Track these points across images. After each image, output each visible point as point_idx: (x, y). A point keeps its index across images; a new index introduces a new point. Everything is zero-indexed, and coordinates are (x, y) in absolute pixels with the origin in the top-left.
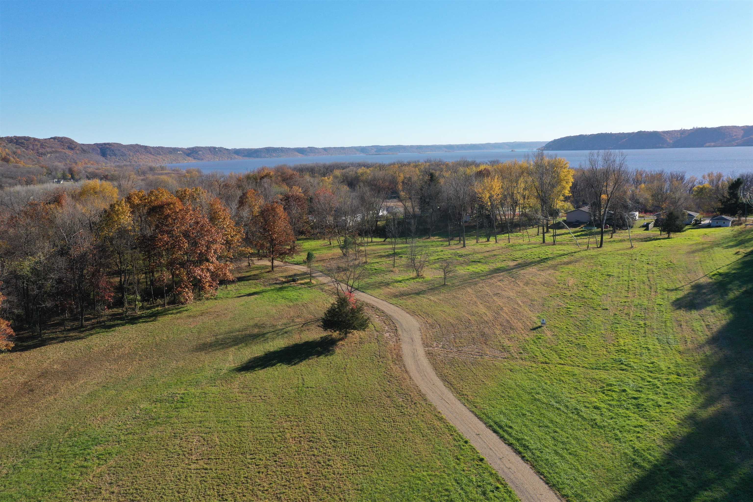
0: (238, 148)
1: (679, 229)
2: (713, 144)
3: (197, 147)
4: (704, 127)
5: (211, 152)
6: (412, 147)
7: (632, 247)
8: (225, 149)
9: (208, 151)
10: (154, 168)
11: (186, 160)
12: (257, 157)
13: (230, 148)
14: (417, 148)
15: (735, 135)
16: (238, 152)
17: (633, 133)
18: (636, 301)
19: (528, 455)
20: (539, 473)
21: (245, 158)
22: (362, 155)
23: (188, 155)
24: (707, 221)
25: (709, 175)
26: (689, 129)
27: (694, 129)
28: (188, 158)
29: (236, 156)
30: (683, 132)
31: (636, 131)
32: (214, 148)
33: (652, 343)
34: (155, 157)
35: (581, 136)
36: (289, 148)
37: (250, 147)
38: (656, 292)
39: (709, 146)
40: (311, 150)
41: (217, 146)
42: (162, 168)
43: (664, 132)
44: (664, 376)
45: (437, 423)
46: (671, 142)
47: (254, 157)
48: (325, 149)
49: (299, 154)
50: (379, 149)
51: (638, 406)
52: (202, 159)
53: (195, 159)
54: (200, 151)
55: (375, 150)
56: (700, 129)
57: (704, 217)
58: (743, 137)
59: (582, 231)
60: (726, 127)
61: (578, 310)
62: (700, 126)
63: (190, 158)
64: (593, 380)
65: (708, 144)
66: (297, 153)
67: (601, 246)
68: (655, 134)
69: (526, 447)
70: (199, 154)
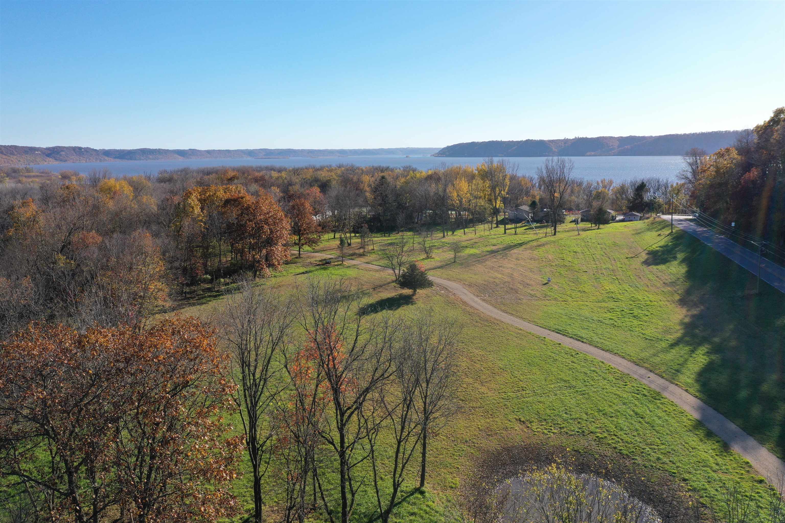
0: (107, 148)
1: (606, 222)
2: (593, 153)
3: (59, 147)
4: (585, 137)
5: (76, 153)
6: (303, 151)
7: (579, 234)
8: (93, 149)
9: (73, 152)
10: (18, 170)
11: (46, 161)
12: (131, 159)
13: (97, 148)
14: (308, 153)
15: (612, 146)
16: (108, 153)
17: (521, 141)
18: (605, 267)
19: (585, 341)
20: (596, 347)
21: (117, 160)
22: (249, 158)
23: (48, 155)
24: (621, 217)
25: (602, 182)
26: (572, 138)
27: (576, 138)
28: (48, 159)
29: (106, 158)
30: (566, 141)
31: (524, 139)
32: (80, 148)
33: (626, 286)
34: (8, 158)
35: (473, 143)
36: (168, 150)
37: (122, 148)
38: (615, 260)
39: (590, 156)
40: (193, 153)
41: (83, 146)
42: (28, 170)
43: (550, 141)
44: (643, 303)
45: (520, 332)
46: (556, 150)
47: (128, 159)
48: (208, 152)
49: (180, 157)
50: (268, 153)
51: (634, 316)
52: (65, 161)
53: (56, 159)
54: (62, 151)
55: (264, 153)
56: (581, 138)
57: (618, 214)
58: (619, 147)
59: (525, 226)
60: (603, 137)
61: (566, 273)
62: (581, 136)
63: (51, 159)
64: (600, 307)
65: (588, 153)
66: (177, 156)
67: (555, 234)
68: (541, 142)
69: (582, 338)
70: (61, 155)
